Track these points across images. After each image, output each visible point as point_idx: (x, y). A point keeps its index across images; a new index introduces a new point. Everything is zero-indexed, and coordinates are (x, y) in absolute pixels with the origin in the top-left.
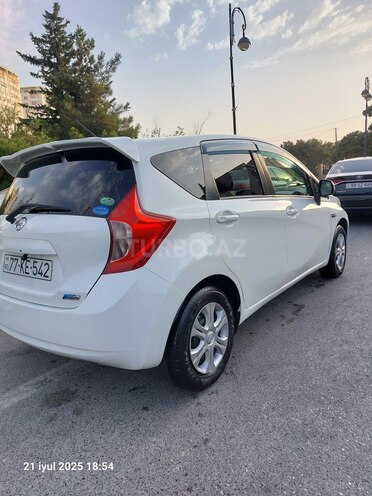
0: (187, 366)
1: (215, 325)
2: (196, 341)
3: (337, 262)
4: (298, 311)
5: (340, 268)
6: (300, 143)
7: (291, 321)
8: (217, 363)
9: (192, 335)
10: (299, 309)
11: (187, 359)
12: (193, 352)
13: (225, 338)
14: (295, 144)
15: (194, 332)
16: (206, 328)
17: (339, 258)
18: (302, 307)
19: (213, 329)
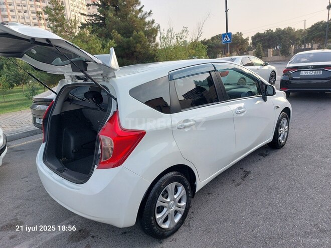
0: (153, 226)
1: (175, 197)
2: (160, 209)
3: (280, 138)
4: (245, 176)
5: (283, 142)
6: (279, 30)
7: (238, 185)
8: (177, 220)
9: (157, 206)
10: (247, 174)
11: (153, 222)
12: (158, 216)
13: (183, 204)
14: (274, 31)
15: (159, 204)
16: (168, 200)
17: (282, 135)
18: (249, 173)
19: (174, 200)
